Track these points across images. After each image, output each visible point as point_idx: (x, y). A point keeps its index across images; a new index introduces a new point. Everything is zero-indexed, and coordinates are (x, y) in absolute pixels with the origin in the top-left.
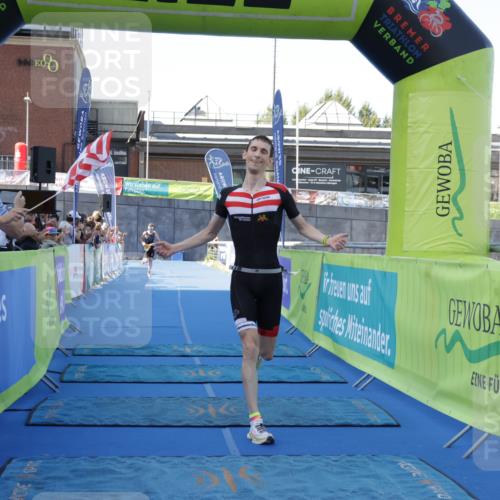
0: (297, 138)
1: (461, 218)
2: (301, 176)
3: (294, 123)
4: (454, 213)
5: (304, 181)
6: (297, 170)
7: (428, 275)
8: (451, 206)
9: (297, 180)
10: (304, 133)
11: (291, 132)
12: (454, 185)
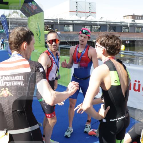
0: (9, 20)
1: (40, 40)
2: (10, 27)
3: (8, 17)
4: (39, 40)
5: (11, 28)
6: (10, 26)
7: (36, 55)
8: (38, 38)
9: (10, 28)
10: (10, 19)
11: (8, 19)
12: (39, 35)
